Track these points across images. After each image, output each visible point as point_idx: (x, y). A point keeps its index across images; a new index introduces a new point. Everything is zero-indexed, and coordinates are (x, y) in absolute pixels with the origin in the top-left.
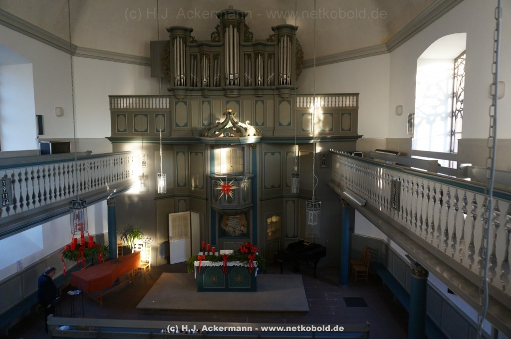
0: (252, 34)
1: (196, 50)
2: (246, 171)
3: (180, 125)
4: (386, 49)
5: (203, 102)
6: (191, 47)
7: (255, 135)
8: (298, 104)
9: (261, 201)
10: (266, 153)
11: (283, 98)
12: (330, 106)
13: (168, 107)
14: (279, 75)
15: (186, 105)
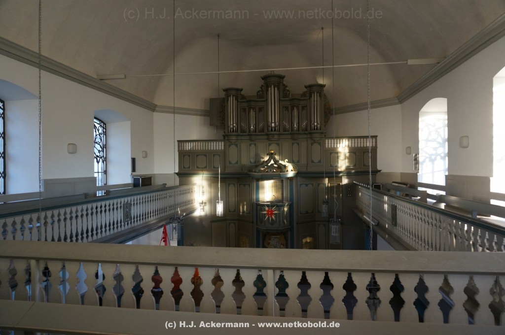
0: (288, 91)
1: (245, 105)
2: (284, 199)
3: (232, 162)
4: (398, 101)
5: (250, 145)
6: (241, 102)
7: (292, 171)
8: (327, 145)
9: (297, 224)
10: (301, 185)
11: (314, 141)
12: (353, 146)
13: (223, 149)
14: (311, 123)
15: (237, 147)
